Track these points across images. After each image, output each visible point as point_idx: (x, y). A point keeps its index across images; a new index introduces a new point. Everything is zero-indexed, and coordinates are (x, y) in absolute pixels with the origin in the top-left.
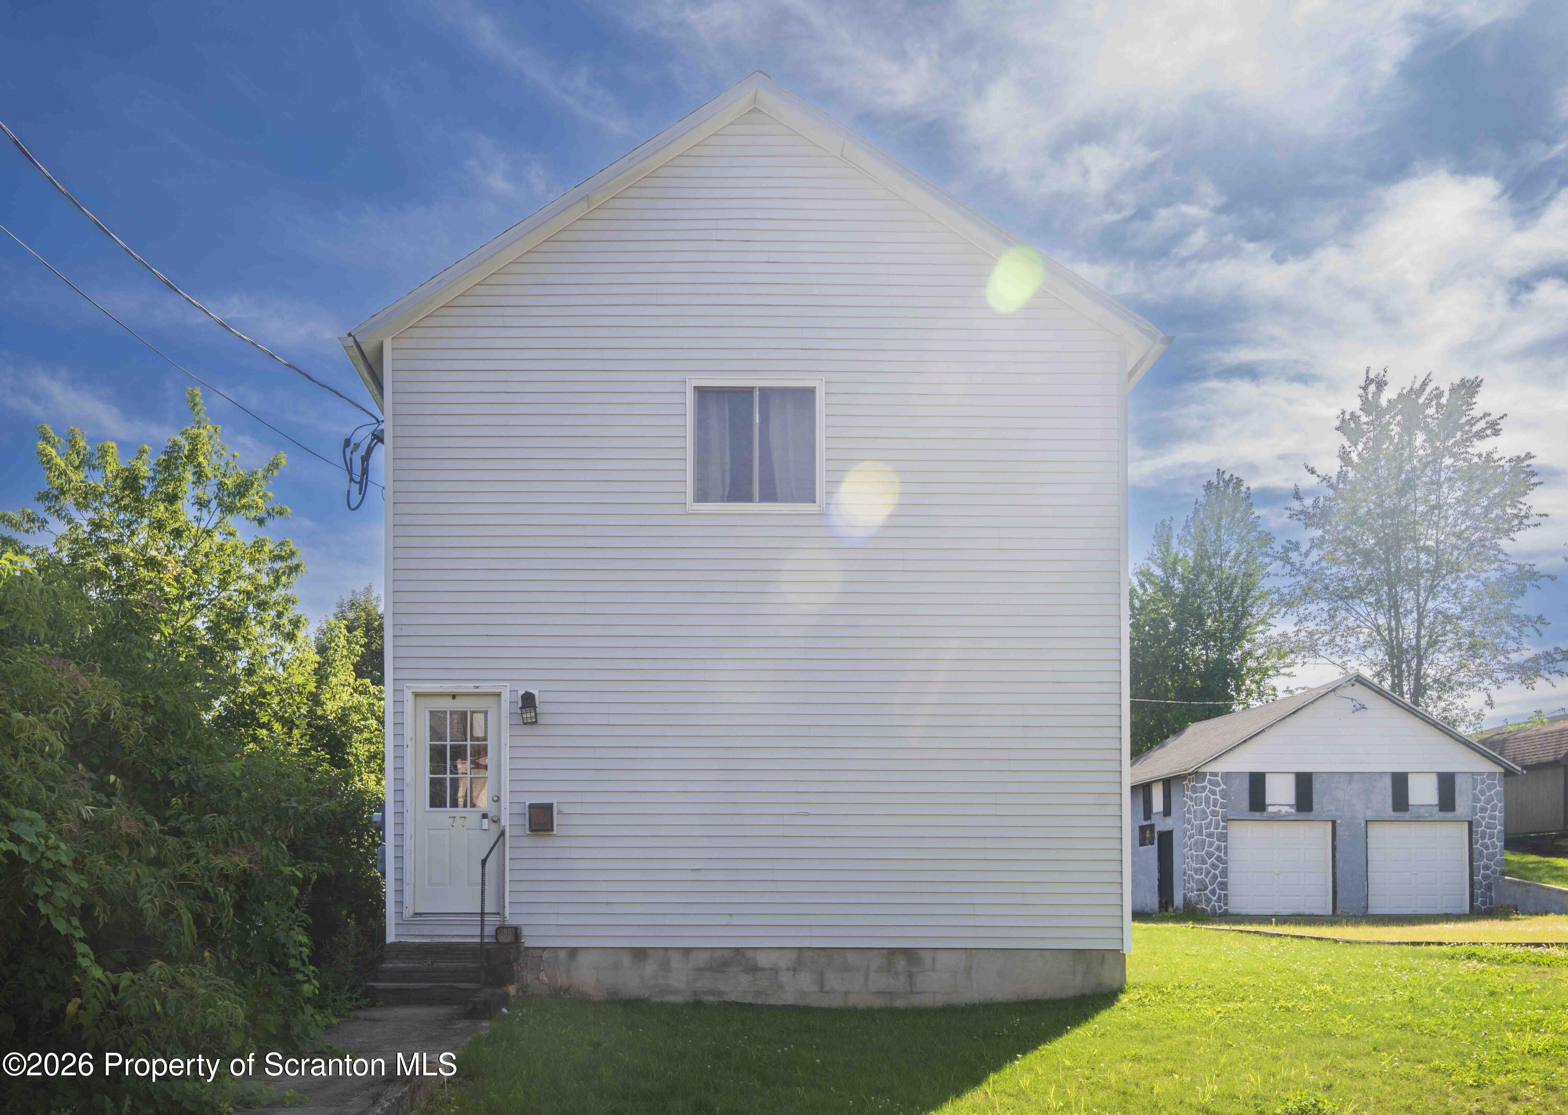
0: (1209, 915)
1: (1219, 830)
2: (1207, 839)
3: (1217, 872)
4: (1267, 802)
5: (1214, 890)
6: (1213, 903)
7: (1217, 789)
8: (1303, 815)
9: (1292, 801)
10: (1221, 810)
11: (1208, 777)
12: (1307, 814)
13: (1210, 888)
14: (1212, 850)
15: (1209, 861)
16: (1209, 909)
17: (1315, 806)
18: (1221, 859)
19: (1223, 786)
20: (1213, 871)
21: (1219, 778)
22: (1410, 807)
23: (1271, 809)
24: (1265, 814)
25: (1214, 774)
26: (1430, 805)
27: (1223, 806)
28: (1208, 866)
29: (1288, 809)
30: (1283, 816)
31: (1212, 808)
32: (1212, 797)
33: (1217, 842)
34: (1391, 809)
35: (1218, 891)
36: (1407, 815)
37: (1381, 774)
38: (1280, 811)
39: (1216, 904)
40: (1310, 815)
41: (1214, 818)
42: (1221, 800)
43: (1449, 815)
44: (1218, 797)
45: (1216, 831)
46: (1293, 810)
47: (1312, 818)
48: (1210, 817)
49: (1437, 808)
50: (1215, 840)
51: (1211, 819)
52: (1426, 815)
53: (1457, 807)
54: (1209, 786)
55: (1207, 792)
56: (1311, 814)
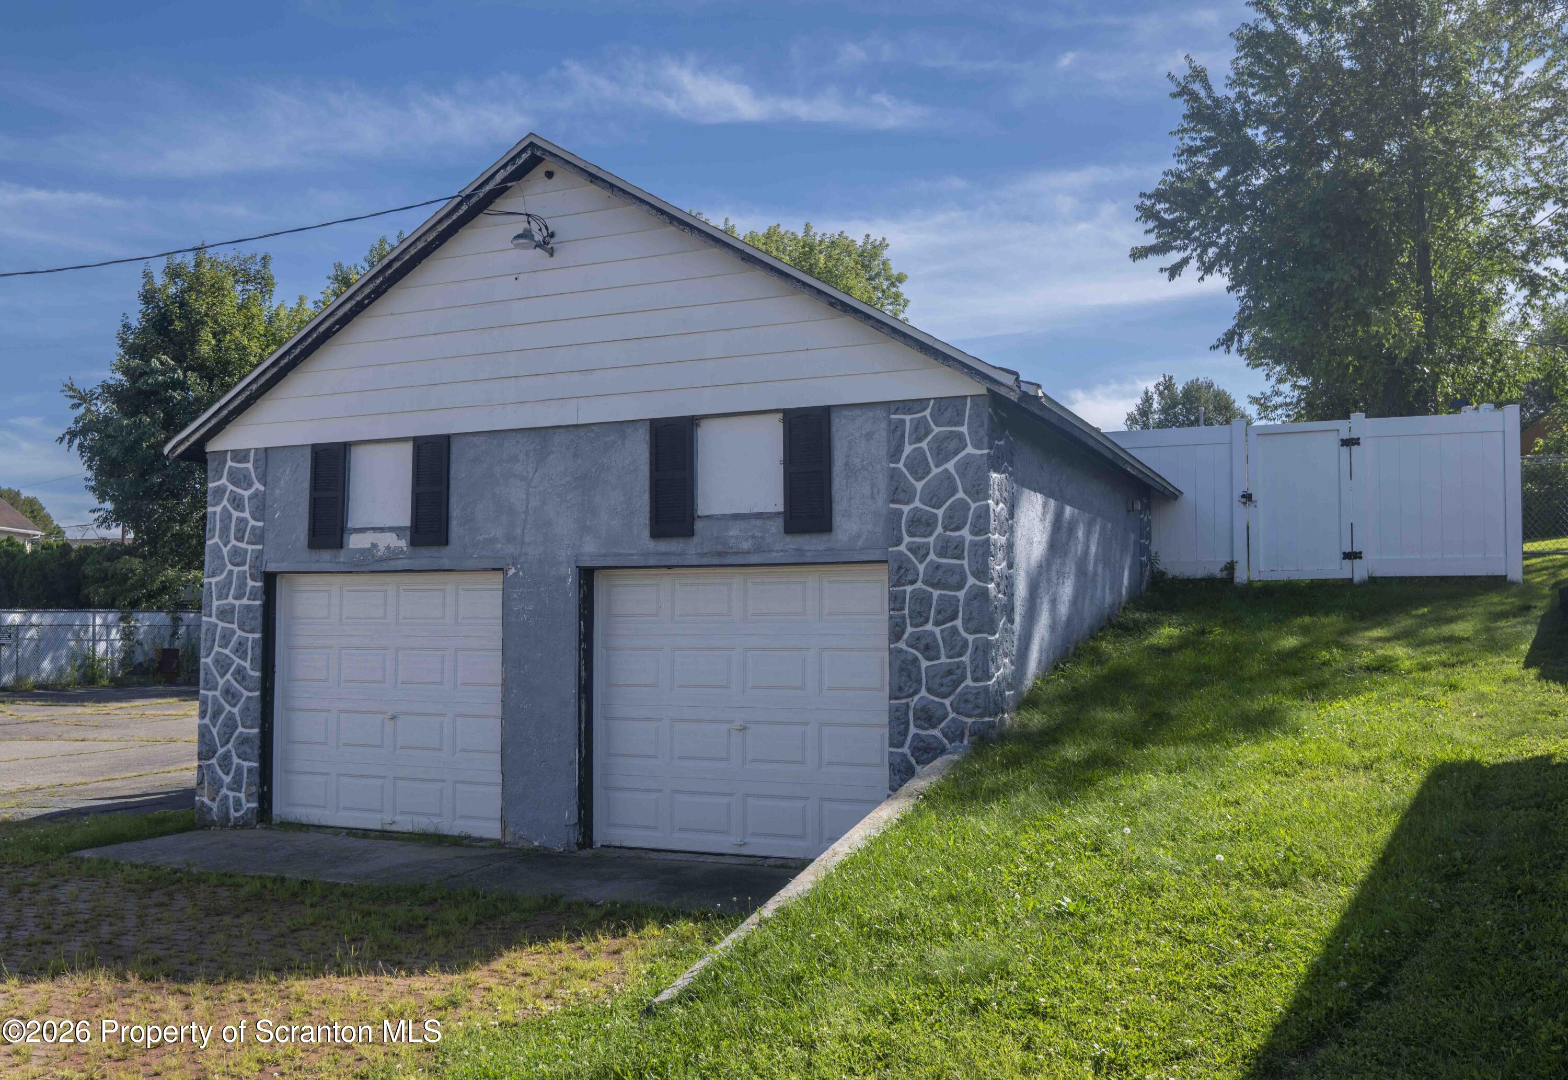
0: (213, 823)
1: (245, 601)
2: (221, 624)
3: (236, 710)
4: (352, 523)
5: (226, 757)
6: (224, 791)
7: (247, 494)
8: (426, 556)
9: (405, 520)
10: (250, 547)
11: (229, 463)
12: (433, 552)
13: (221, 751)
14: (227, 652)
15: (221, 682)
16: (215, 806)
17: (456, 530)
18: (244, 678)
19: (258, 486)
20: (228, 708)
21: (250, 466)
22: (699, 525)
23: (356, 542)
24: (342, 556)
25: (241, 455)
26: (759, 516)
27: (259, 537)
28: (217, 693)
29: (390, 540)
30: (382, 560)
31: (234, 542)
32: (235, 514)
33: (239, 633)
34: (646, 533)
35: (236, 760)
36: (689, 548)
37: (621, 427)
38: (374, 546)
39: (231, 794)
40: (443, 556)
41: (236, 569)
42: (252, 522)
43: (812, 544)
44: (246, 515)
45: (237, 603)
46: (403, 544)
47: (446, 563)
48: (230, 567)
49: (777, 526)
50: (235, 626)
51: (231, 572)
52: (746, 546)
53: (838, 520)
54: (231, 487)
55: (225, 502)
56: (445, 551)
